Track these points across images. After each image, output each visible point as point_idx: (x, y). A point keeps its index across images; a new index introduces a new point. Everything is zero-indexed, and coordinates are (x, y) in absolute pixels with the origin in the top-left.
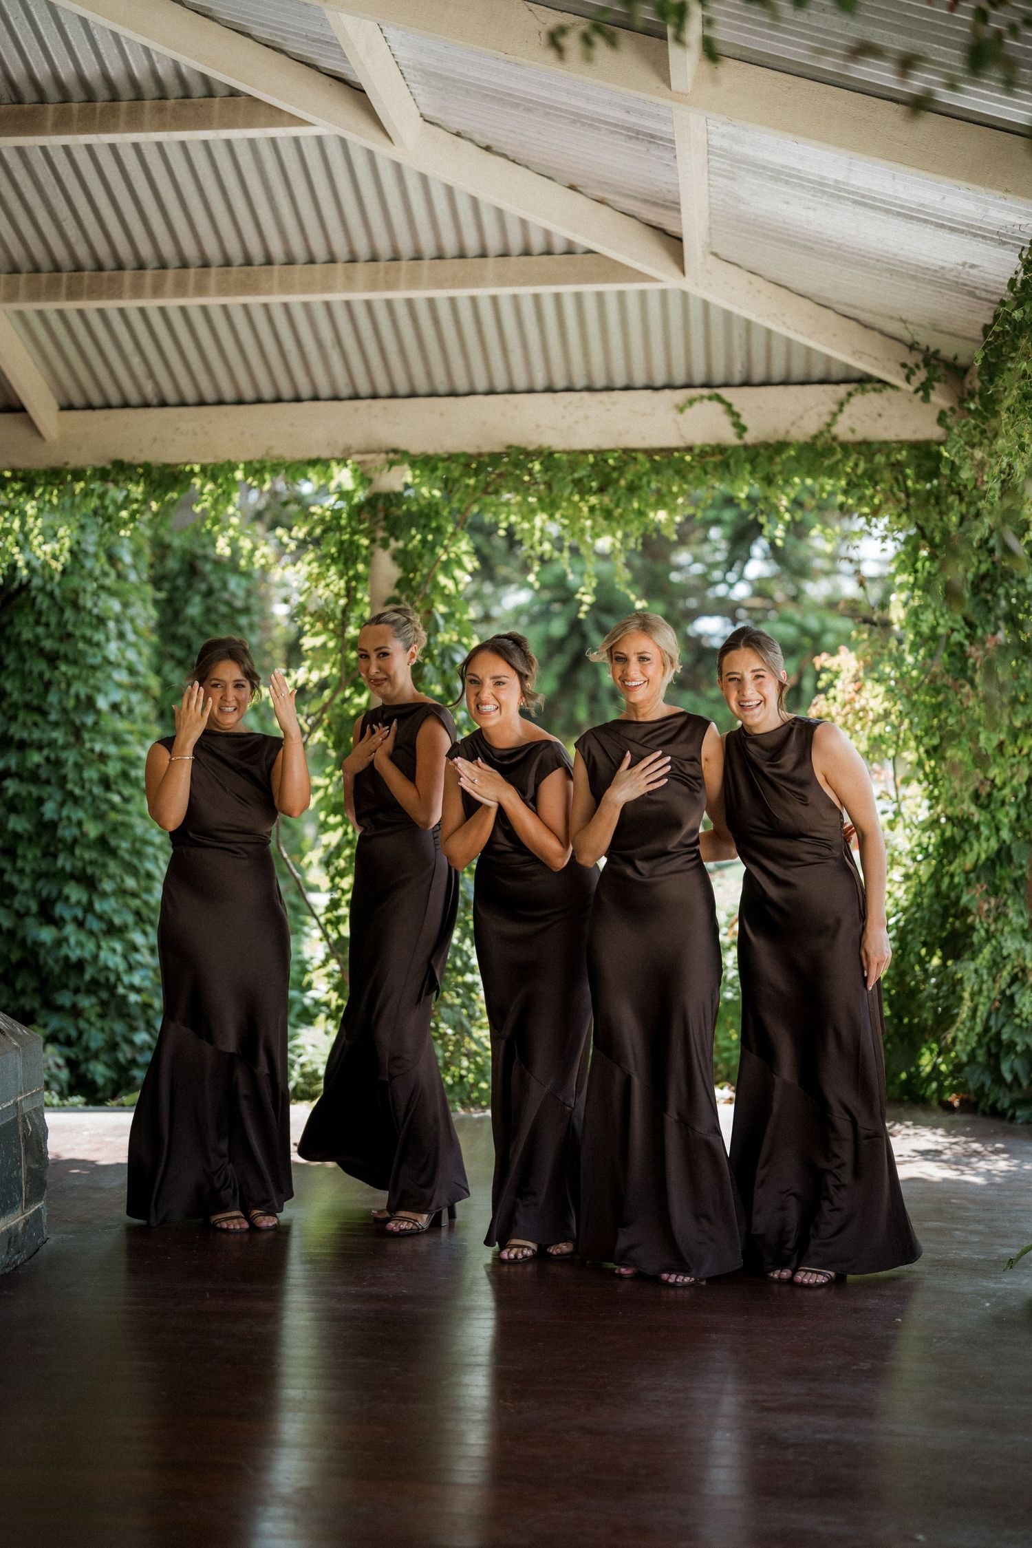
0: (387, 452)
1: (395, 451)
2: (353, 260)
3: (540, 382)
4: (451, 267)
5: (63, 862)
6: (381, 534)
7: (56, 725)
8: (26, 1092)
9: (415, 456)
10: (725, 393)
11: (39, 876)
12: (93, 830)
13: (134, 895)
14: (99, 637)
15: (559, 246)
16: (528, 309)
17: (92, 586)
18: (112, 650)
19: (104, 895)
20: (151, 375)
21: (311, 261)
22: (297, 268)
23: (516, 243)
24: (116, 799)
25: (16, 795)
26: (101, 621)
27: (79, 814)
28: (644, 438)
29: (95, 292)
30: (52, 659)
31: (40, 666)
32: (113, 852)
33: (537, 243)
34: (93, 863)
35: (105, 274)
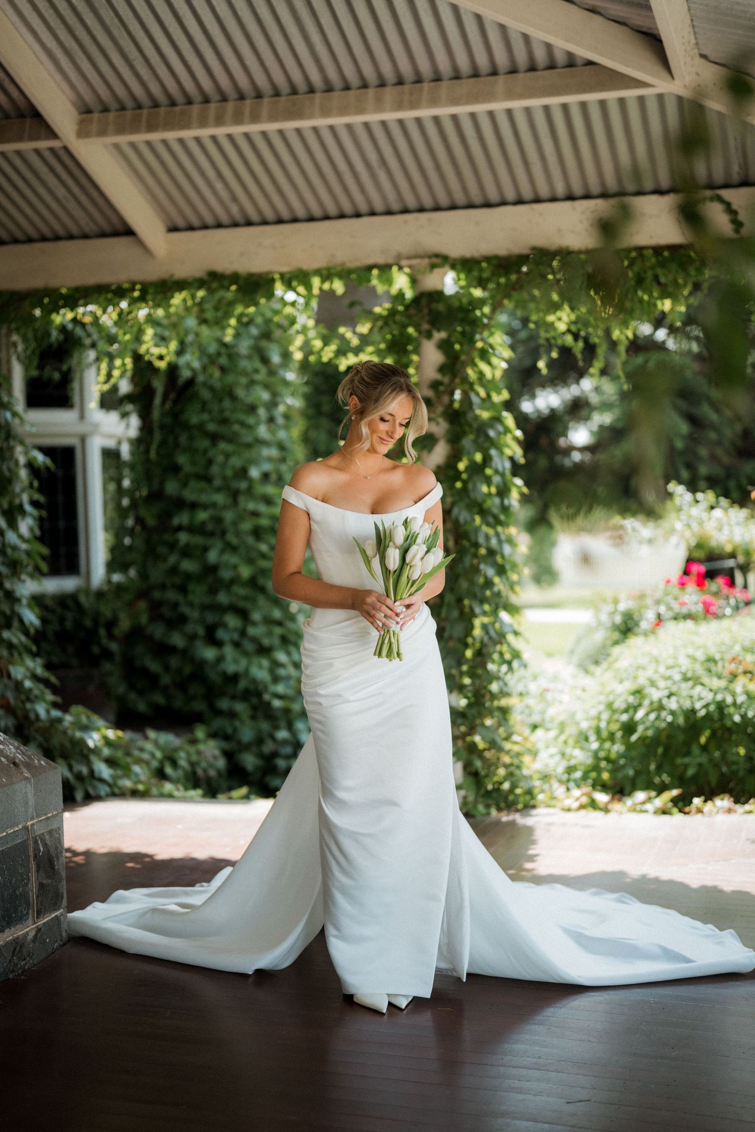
0: (430, 257)
1: (437, 256)
2: (382, 84)
3: (560, 190)
4: (466, 85)
5: (223, 598)
6: (426, 327)
7: (218, 490)
8: (38, 816)
9: (455, 260)
10: (725, 194)
11: (205, 608)
12: (245, 572)
13: (280, 624)
14: (251, 420)
15: (560, 59)
16: (540, 120)
17: (244, 380)
18: (263, 431)
19: (254, 624)
20: (235, 199)
21: (347, 88)
22: (335, 94)
23: (521, 58)
24: (264, 547)
25: (187, 545)
26: (252, 409)
27: (233, 559)
28: (651, 237)
29: (169, 125)
30: (215, 438)
31: (205, 443)
32: (262, 590)
33: (540, 56)
34: (246, 598)
35: (177, 109)
